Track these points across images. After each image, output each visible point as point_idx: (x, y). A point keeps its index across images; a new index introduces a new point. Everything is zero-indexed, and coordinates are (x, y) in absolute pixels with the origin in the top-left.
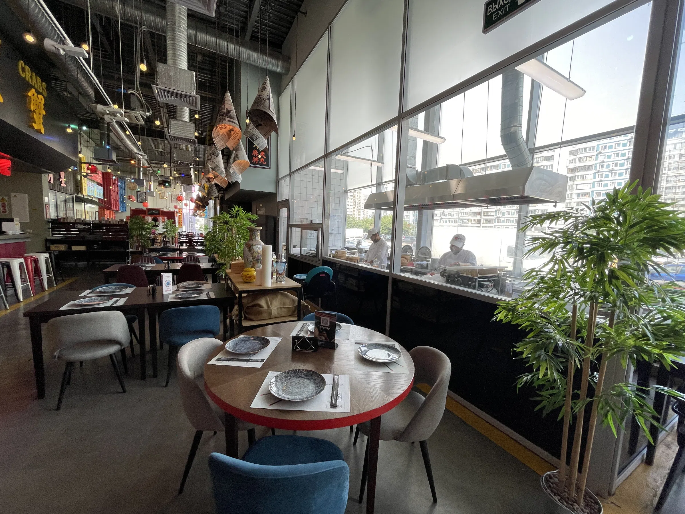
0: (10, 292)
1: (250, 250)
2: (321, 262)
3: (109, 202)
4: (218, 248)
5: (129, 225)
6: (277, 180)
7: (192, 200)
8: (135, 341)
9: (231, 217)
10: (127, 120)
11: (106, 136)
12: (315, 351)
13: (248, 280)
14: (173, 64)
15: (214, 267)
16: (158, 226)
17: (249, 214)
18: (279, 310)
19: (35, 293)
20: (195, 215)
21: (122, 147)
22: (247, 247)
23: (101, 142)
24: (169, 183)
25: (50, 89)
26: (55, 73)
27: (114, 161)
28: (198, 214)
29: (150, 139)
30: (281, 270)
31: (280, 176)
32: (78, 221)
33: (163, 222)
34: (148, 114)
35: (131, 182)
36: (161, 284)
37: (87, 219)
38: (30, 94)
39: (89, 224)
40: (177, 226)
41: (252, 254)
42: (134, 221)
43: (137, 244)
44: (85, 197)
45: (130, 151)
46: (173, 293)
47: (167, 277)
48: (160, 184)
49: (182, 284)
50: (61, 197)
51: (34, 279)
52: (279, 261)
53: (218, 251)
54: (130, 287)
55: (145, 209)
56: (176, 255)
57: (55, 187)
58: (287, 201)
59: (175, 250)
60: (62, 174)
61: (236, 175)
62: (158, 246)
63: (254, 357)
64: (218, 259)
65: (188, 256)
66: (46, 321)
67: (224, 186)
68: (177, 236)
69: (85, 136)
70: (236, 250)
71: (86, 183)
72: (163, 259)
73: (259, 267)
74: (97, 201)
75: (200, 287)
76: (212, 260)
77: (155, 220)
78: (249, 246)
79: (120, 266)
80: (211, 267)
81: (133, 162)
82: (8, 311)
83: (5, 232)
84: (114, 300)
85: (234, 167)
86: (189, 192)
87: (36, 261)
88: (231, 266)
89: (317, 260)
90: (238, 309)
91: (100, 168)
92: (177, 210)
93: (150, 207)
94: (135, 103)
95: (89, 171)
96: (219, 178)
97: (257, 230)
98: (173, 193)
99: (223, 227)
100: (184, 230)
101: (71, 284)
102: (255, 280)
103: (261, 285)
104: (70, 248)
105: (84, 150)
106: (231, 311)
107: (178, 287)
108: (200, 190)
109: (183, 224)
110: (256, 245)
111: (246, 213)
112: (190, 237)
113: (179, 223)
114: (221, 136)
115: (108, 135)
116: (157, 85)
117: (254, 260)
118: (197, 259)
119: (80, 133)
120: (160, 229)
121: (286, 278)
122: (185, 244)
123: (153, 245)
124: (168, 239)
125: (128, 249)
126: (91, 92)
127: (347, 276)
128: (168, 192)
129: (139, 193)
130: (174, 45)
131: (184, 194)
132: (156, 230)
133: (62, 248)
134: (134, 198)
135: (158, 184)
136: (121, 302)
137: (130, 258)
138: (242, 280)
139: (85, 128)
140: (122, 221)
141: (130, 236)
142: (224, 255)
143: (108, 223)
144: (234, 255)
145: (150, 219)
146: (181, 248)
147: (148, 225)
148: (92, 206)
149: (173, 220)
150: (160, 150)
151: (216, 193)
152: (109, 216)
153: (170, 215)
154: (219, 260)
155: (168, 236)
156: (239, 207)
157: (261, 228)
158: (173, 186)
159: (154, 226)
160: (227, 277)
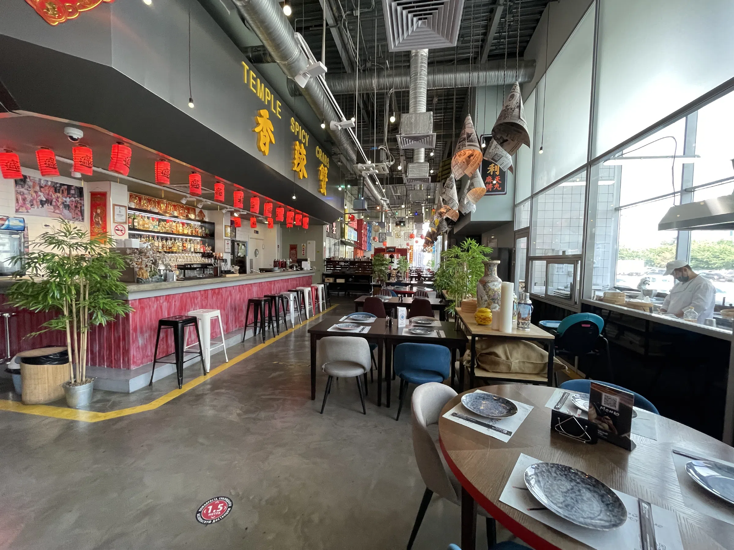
0: (303, 312)
1: (485, 288)
2: (579, 306)
3: (361, 245)
4: (448, 284)
5: (373, 262)
6: (515, 206)
7: (422, 237)
8: (374, 368)
9: (462, 251)
10: (377, 171)
11: (361, 190)
12: (593, 442)
13: (482, 322)
14: (414, 111)
15: (442, 304)
16: (393, 262)
17: (482, 248)
18: (522, 364)
19: (315, 315)
20: (424, 251)
21: (371, 197)
22: (481, 283)
23: (358, 196)
24: (404, 222)
25: (331, 162)
26: (335, 149)
27: (366, 209)
28: (426, 250)
29: (391, 186)
30: (524, 315)
31: (519, 200)
32: (341, 260)
33: (397, 258)
34: (392, 163)
35: (375, 226)
36: (396, 317)
37: (347, 258)
38: (320, 169)
39: (347, 262)
40: (408, 262)
41: (487, 292)
42: (377, 258)
43: (377, 278)
44: (347, 241)
45: (376, 199)
46: (406, 327)
47: (402, 311)
48: (397, 225)
49: (414, 319)
50: (333, 241)
51: (315, 303)
52: (523, 302)
53: (447, 286)
54: (373, 317)
55: (384, 247)
56: (407, 289)
57: (330, 235)
58: (528, 228)
59: (406, 285)
60: (334, 224)
61: (470, 205)
62: (393, 280)
63: (498, 425)
64: (446, 296)
65: (418, 291)
66: (319, 339)
67: (455, 219)
68: (408, 271)
69: (349, 194)
70: (466, 287)
71: (347, 229)
72: (398, 293)
73: (495, 308)
74: (353, 243)
75: (430, 324)
76: (440, 296)
77: (392, 257)
78: (484, 284)
79: (366, 297)
80: (439, 304)
81: (378, 208)
82: (301, 325)
83: (303, 269)
84: (362, 327)
85: (468, 197)
86: (420, 229)
87: (317, 290)
88: (461, 304)
89: (572, 303)
90: (470, 354)
91: (356, 216)
92: (409, 247)
93: (388, 246)
94: (383, 156)
95: (350, 220)
96: (451, 211)
97: (494, 264)
98: (406, 231)
99: (454, 262)
100: (414, 266)
101: (335, 310)
102: (491, 323)
103: (498, 330)
104: (335, 281)
105: (348, 203)
106: (462, 355)
107: (410, 322)
108: (430, 226)
109: (414, 259)
110: (492, 281)
111: (479, 245)
112: (419, 272)
113: (410, 259)
114: (460, 164)
115: (363, 188)
116: (400, 134)
117: (489, 299)
118: (426, 294)
119: (346, 192)
120: (395, 266)
121: (532, 325)
122: (414, 279)
123: (389, 279)
124: (401, 274)
125: (371, 282)
126: (354, 157)
127: (622, 329)
128: (403, 231)
129: (380, 234)
130: (415, 93)
131: (415, 232)
132: (392, 266)
133: (331, 280)
134: (377, 238)
135: (395, 225)
136: (366, 330)
137: (372, 290)
138: (475, 322)
139: (349, 186)
140: (368, 258)
141: (373, 272)
142: (454, 291)
143: (359, 260)
144: (464, 292)
145: (387, 256)
146: (412, 282)
147: (386, 261)
148: (350, 247)
149: (405, 257)
150: (398, 194)
151: (446, 228)
152: (360, 255)
153: (403, 252)
154: (448, 297)
155: (401, 271)
156: (471, 240)
157: (499, 262)
158: (407, 225)
159: (390, 263)
160: (457, 316)
